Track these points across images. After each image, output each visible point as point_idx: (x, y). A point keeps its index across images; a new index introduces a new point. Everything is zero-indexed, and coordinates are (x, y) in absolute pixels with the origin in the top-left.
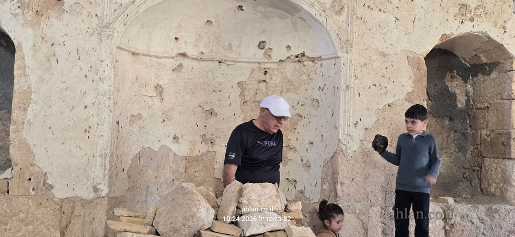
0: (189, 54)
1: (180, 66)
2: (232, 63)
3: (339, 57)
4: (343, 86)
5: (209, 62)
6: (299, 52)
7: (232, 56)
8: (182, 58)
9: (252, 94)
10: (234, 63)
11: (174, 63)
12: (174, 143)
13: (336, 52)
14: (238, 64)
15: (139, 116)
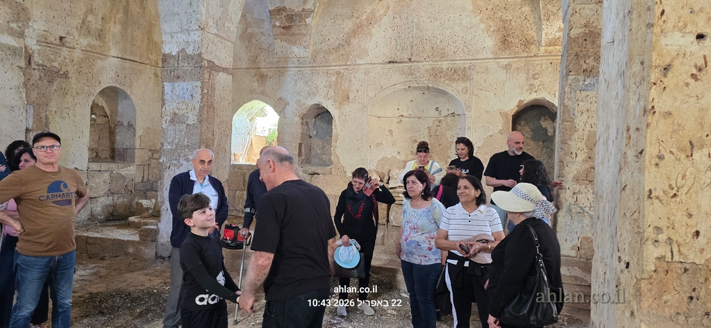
0: (404, 115)
1: (401, 121)
2: (424, 118)
3: (466, 114)
5: (414, 118)
6: (452, 112)
7: (424, 115)
8: (402, 117)
11: (398, 120)
14: (427, 119)
15: (381, 143)
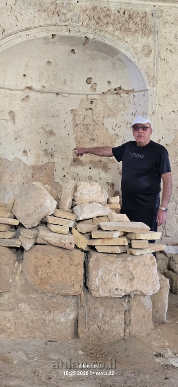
0: (34, 88)
1: (27, 97)
2: (66, 95)
3: (147, 90)
4: (150, 112)
5: (49, 94)
6: (117, 86)
7: (67, 89)
8: (29, 91)
9: (81, 119)
10: (68, 95)
11: (22, 95)
12: (24, 155)
13: (145, 86)
14: (71, 96)
